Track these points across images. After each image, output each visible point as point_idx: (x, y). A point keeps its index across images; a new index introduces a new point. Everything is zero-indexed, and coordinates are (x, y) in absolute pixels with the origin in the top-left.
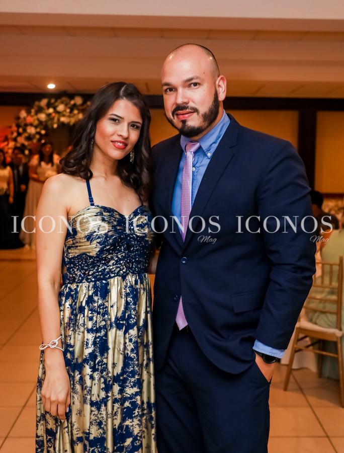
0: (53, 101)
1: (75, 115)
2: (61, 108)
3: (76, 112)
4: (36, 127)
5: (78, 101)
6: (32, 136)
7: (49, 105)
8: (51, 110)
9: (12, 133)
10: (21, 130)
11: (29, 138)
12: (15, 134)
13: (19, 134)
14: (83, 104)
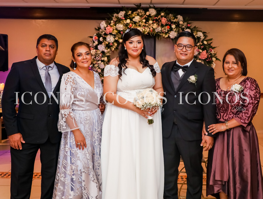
0: (130, 12)
1: (150, 25)
2: (137, 19)
3: (151, 22)
4: (115, 36)
5: (153, 12)
6: (111, 44)
7: (126, 17)
8: (128, 21)
9: (94, 42)
10: (101, 39)
11: (108, 46)
12: (96, 43)
13: (100, 43)
14: (156, 15)
